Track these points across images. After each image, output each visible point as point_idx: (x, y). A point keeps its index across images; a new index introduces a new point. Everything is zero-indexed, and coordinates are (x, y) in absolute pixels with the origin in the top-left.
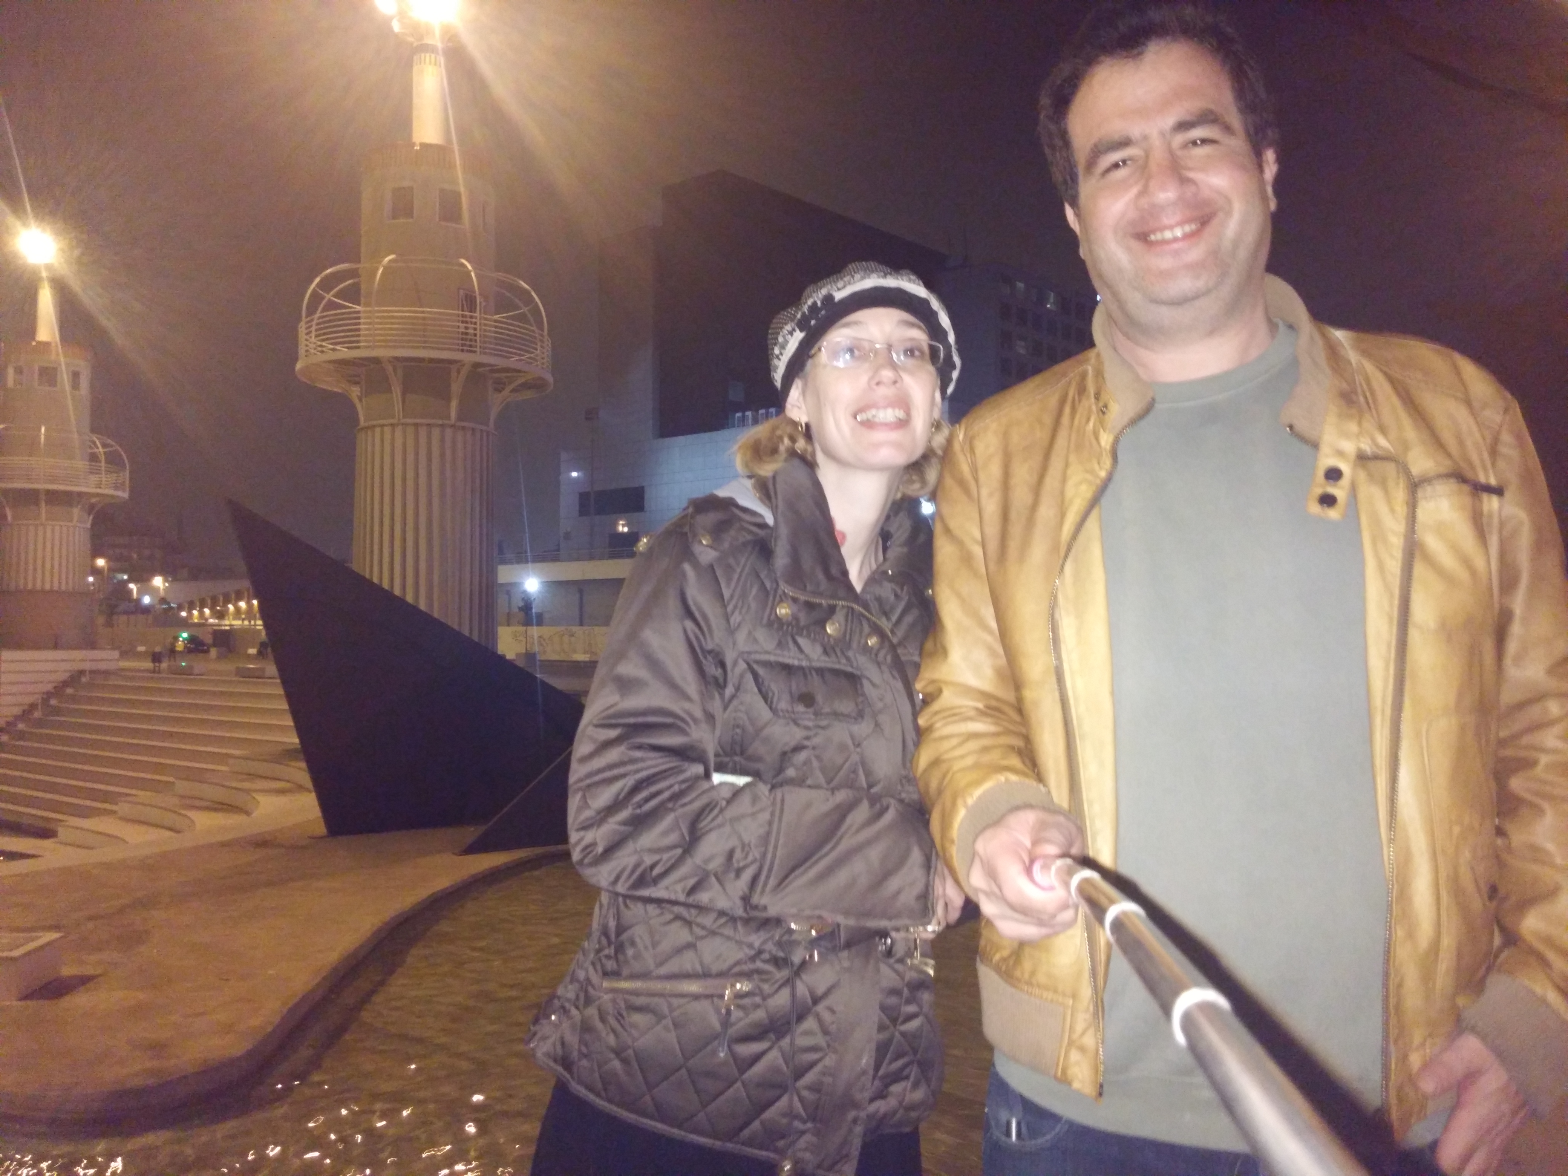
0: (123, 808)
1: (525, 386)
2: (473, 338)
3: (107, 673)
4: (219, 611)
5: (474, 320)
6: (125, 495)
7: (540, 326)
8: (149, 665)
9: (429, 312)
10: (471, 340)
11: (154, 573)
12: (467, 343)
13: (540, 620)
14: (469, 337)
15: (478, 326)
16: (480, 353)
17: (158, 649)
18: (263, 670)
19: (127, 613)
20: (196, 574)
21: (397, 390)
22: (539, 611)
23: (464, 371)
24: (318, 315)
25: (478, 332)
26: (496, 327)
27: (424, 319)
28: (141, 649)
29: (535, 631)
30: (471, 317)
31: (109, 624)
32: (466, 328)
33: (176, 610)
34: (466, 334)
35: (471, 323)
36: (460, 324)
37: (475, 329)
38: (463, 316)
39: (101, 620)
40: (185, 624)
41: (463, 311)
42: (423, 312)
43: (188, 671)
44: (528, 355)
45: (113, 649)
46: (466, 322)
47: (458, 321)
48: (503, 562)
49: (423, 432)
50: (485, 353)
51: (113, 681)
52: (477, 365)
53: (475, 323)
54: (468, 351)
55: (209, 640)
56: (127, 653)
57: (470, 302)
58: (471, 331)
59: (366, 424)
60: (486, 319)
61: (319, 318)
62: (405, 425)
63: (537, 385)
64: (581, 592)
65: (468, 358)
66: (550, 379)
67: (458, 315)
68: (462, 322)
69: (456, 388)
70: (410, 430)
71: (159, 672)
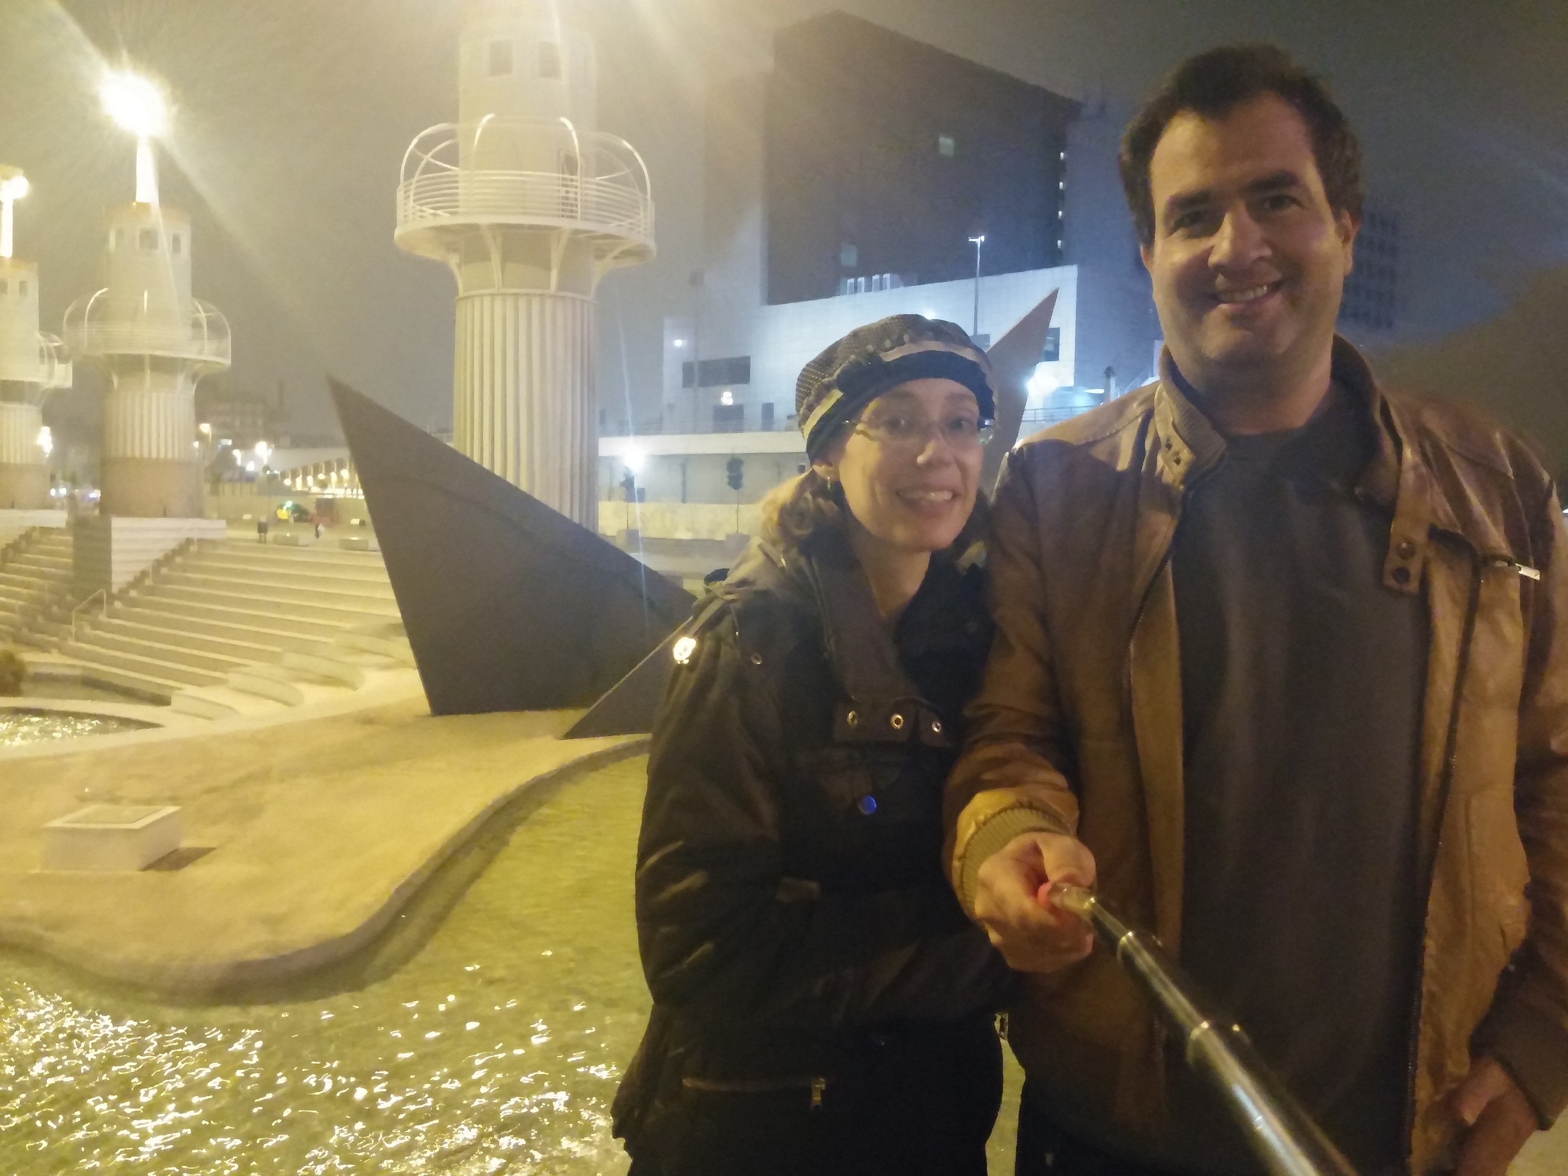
0: (233, 678)
1: (628, 253)
2: (573, 202)
3: (214, 543)
4: (321, 481)
5: (574, 183)
6: (227, 362)
7: (643, 189)
8: (254, 534)
9: (528, 175)
10: (572, 205)
11: (256, 438)
12: (567, 208)
13: (642, 496)
14: (569, 202)
15: (579, 190)
16: (581, 219)
17: (263, 519)
18: (366, 542)
19: (231, 480)
20: (299, 442)
21: (496, 258)
22: (642, 486)
23: (564, 239)
24: (416, 178)
25: (579, 197)
26: (598, 191)
27: (523, 182)
28: (247, 517)
29: (637, 508)
30: (572, 180)
31: (215, 492)
32: (567, 192)
33: (280, 478)
34: (567, 198)
35: (572, 186)
36: (561, 188)
37: (576, 193)
38: (563, 179)
39: (207, 488)
40: (288, 492)
41: (563, 173)
42: (522, 175)
43: (293, 543)
44: (630, 221)
45: (220, 517)
46: (567, 186)
47: (558, 185)
48: (606, 433)
49: (522, 303)
50: (586, 219)
51: (221, 551)
52: (576, 232)
53: (576, 187)
54: (568, 217)
55: (312, 509)
56: (234, 521)
57: (569, 165)
58: (571, 195)
59: (466, 295)
60: (587, 182)
61: (418, 182)
62: (504, 294)
63: (639, 253)
64: (683, 467)
65: (567, 225)
66: (652, 244)
67: (558, 178)
68: (563, 186)
69: (556, 256)
70: (510, 303)
71: (265, 542)
